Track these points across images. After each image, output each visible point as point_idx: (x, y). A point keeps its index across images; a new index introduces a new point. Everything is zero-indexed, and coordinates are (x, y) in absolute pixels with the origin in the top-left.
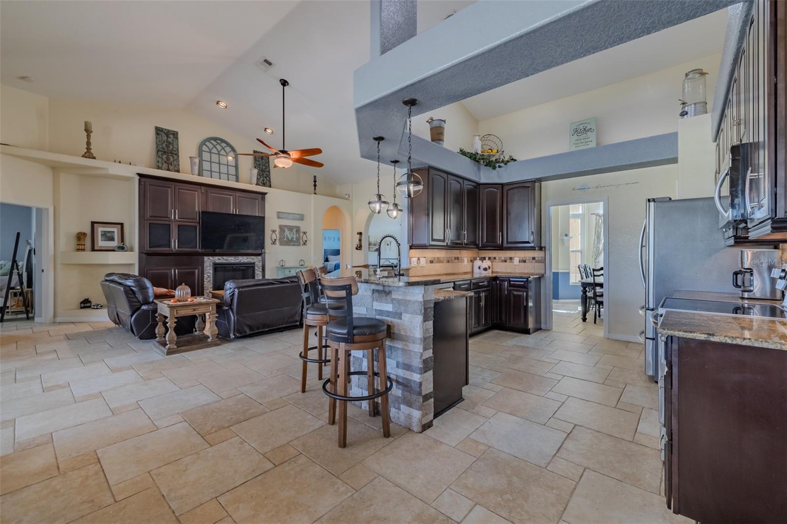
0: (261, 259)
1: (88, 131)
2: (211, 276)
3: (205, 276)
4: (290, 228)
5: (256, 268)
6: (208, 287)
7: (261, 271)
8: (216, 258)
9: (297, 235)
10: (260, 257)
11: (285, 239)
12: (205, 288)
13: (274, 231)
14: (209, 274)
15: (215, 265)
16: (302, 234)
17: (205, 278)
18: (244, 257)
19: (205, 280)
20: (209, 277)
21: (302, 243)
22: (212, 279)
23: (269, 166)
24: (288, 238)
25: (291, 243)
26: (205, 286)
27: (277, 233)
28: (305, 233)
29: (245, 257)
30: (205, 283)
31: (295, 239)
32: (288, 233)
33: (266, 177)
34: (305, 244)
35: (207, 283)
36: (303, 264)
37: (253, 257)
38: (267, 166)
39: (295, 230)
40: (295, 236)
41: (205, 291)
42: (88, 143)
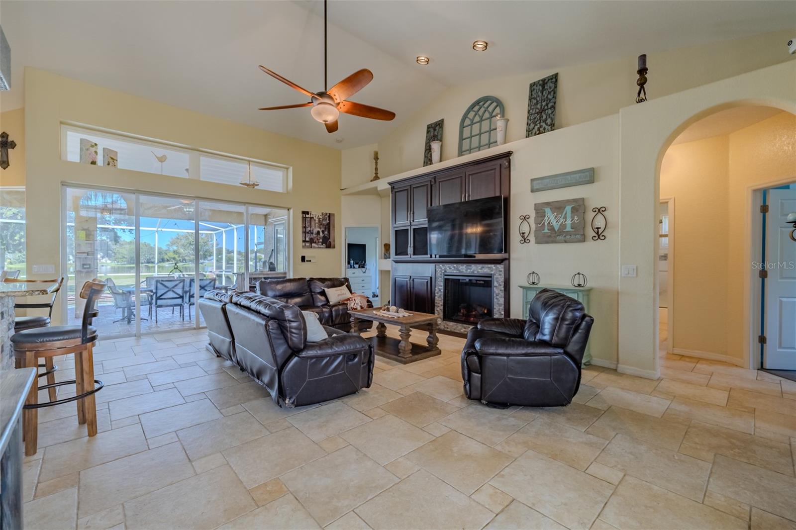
0: (503, 270)
1: (376, 158)
2: (442, 291)
3: (436, 289)
4: (558, 207)
5: (496, 284)
6: (439, 303)
7: (503, 289)
8: (447, 266)
9: (576, 218)
10: (502, 266)
11: (546, 230)
12: (436, 304)
13: (525, 218)
14: (440, 287)
15: (446, 275)
16: (590, 215)
17: (436, 292)
18: (478, 265)
19: (436, 294)
20: (440, 290)
21: (591, 233)
22: (442, 294)
23: (554, 97)
24: (552, 229)
25: (561, 238)
26: (436, 301)
27: (532, 221)
28: (600, 211)
29: (480, 266)
30: (436, 297)
31: (568, 228)
32: (552, 218)
33: (545, 121)
34: (599, 235)
35: (438, 298)
36: (582, 283)
37: (489, 266)
38: (551, 97)
39: (568, 209)
40: (569, 222)
41: (436, 307)
42: (376, 169)
